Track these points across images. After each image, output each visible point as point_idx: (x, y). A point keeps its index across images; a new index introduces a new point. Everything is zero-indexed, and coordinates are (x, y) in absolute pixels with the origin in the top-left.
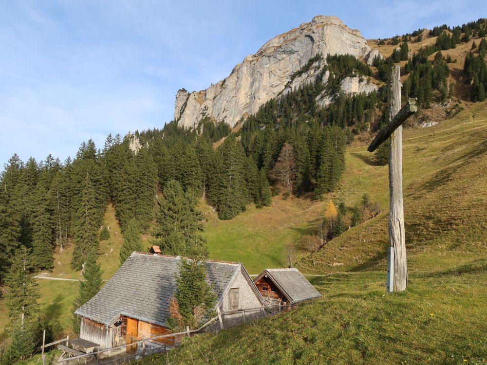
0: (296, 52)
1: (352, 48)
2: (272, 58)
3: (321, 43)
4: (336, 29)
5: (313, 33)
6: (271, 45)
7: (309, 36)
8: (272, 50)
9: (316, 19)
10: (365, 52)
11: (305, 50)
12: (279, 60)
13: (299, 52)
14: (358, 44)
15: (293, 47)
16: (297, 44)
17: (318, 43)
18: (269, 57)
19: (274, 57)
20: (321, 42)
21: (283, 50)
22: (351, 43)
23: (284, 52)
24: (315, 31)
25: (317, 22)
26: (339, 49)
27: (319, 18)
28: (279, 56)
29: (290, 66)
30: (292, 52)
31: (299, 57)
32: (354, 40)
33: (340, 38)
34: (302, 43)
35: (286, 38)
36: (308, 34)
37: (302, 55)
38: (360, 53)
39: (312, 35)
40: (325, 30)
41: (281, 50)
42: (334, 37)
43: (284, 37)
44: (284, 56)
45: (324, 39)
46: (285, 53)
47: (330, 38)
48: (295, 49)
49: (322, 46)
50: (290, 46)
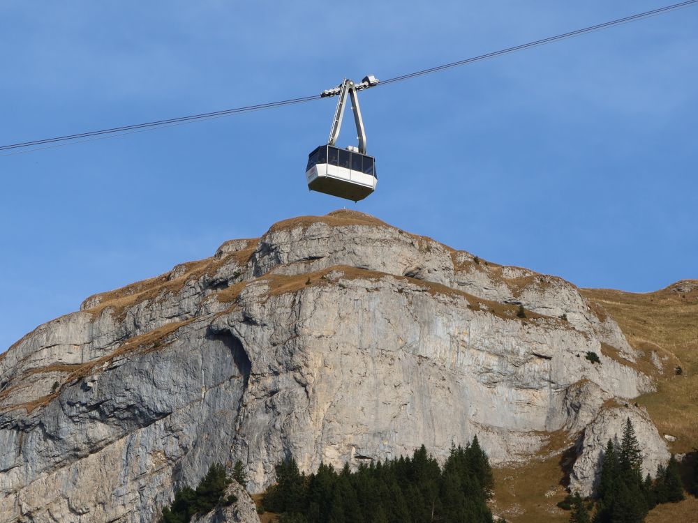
0: (163, 415)
1: (501, 389)
2: (35, 439)
3: (285, 381)
4: (375, 302)
5: (248, 320)
6: (44, 358)
7: (224, 336)
8: (42, 388)
9: (281, 238)
10: (577, 408)
11: (205, 411)
12: (76, 454)
13: (177, 422)
14: (538, 365)
15: (146, 391)
16: (166, 372)
17: (269, 381)
18: (22, 428)
19: (48, 436)
20: (282, 377)
21: (91, 397)
22: (494, 362)
23: (101, 411)
24: (256, 311)
25: (284, 257)
26: (391, 411)
27: (297, 232)
28: (72, 427)
29: (129, 490)
30: (140, 416)
31: (173, 448)
32: (511, 343)
33: (405, 346)
34: (191, 369)
35: (129, 321)
36: (222, 322)
37: (189, 435)
38: (552, 413)
39: (242, 330)
40: (308, 310)
41: (83, 397)
42: (362, 350)
43: (120, 315)
44: (101, 430)
45: (298, 360)
46: (104, 419)
47: (333, 357)
48: (156, 399)
49: (288, 399)
50: (131, 381)
